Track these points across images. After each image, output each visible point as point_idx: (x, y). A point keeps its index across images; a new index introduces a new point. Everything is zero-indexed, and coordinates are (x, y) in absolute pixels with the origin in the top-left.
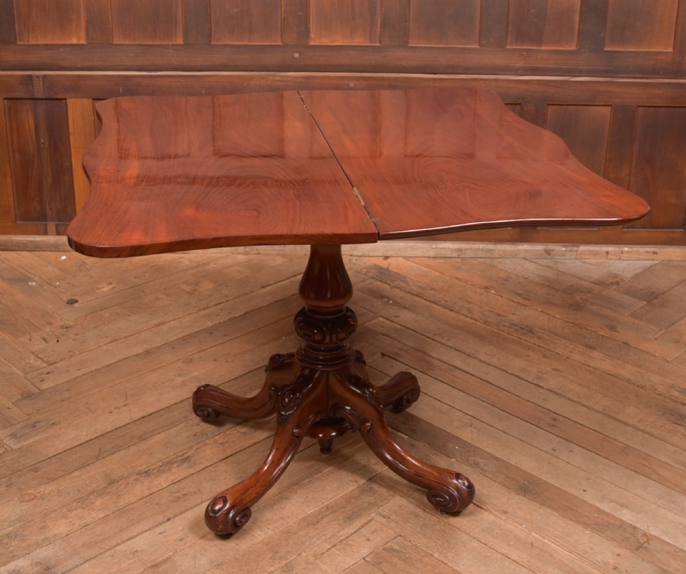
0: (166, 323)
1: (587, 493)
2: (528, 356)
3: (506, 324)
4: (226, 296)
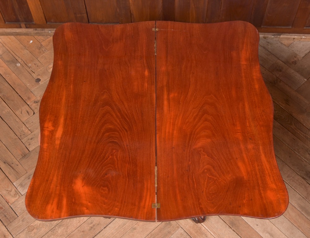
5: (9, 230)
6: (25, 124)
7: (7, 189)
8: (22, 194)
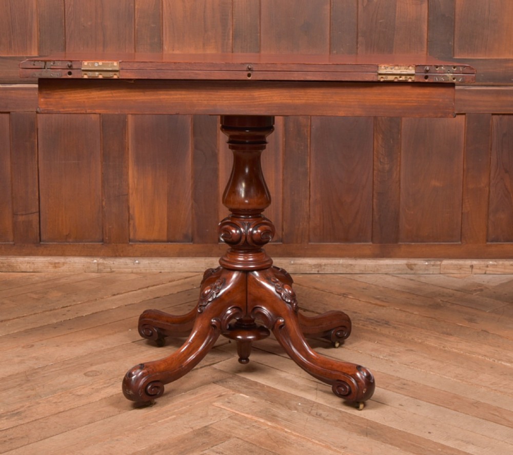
0: (9, 320)
1: (432, 434)
2: (381, 341)
3: (362, 319)
4: (74, 301)
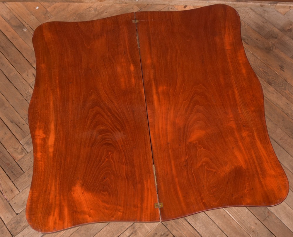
5: (16, 185)
6: (31, 85)
7: (14, 147)
8: (28, 152)
